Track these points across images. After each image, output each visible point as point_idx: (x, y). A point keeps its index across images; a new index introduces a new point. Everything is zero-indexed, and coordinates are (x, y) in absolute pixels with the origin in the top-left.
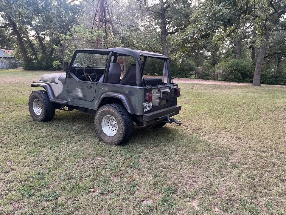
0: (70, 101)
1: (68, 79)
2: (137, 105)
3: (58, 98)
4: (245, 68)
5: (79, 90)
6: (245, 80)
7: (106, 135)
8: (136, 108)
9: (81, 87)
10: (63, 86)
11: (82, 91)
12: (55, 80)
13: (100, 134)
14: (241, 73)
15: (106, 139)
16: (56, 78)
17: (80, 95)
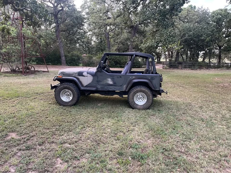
0: (100, 88)
1: (99, 73)
2: (156, 84)
3: (86, 86)
4: (116, 58)
5: (110, 80)
6: (117, 66)
7: (138, 105)
8: (156, 86)
9: (111, 78)
10: (93, 78)
11: (112, 80)
12: (83, 74)
13: (134, 105)
14: (114, 61)
15: (138, 107)
16: (84, 72)
17: (110, 83)
